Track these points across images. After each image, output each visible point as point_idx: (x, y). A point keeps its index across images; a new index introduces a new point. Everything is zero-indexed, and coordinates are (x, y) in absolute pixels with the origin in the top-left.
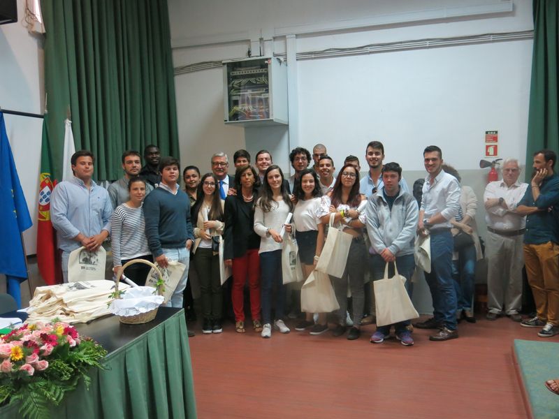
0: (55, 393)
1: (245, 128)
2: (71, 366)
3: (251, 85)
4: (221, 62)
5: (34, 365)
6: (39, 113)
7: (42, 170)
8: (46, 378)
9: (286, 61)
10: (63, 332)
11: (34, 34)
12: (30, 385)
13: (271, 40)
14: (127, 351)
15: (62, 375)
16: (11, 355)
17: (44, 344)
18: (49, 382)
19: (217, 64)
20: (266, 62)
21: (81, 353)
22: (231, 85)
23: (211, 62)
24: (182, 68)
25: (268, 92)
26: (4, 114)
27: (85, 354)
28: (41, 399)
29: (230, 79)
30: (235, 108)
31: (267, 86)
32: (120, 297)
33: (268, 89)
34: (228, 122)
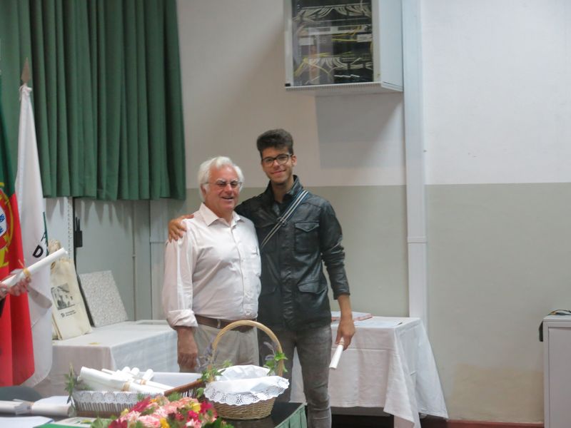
1: (317, 97)
10: (199, 409)
25: (370, 32)
29: (297, 5)
30: (304, 60)
31: (368, 20)
32: (214, 380)
33: (371, 27)
34: (292, 87)
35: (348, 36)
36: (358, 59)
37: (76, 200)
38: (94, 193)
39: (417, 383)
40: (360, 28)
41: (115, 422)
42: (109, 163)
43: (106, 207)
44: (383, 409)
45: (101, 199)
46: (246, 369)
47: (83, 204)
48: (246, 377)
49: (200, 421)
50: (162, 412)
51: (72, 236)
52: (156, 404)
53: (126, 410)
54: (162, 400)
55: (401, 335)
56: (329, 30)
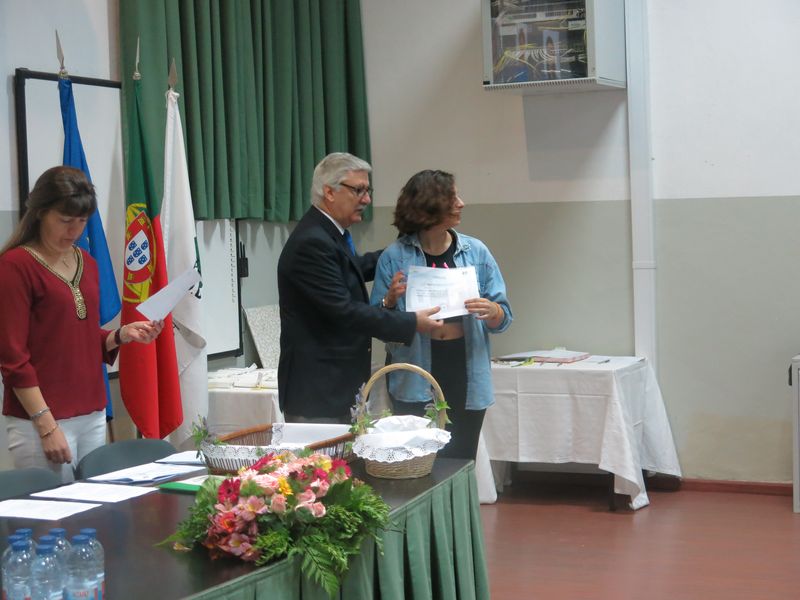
1: (525, 96)
3: (541, 3)
7: (130, 199)
8: (324, 532)
10: (330, 467)
14: (409, 514)
15: (342, 529)
25: (584, 18)
26: (73, 85)
28: (324, 558)
30: (506, 53)
31: (581, 4)
32: (366, 432)
33: (584, 12)
34: (492, 85)
35: (558, 23)
36: (570, 51)
37: (240, 222)
38: (260, 214)
39: (644, 434)
40: (572, 13)
41: (226, 482)
42: (279, 179)
43: (277, 230)
44: (597, 465)
45: (270, 221)
46: (405, 420)
47: (249, 226)
48: (405, 429)
49: (329, 482)
50: (285, 470)
51: (235, 264)
52: (279, 461)
53: (243, 468)
54: (287, 456)
55: (623, 378)
56: (535, 16)
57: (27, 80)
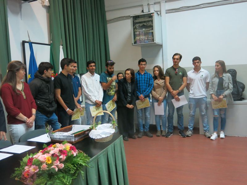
0: (67, 180)
1: (141, 47)
2: (75, 166)
3: (144, 26)
4: (129, 16)
5: (57, 166)
6: (47, 43)
8: (63, 173)
9: (161, 14)
10: (69, 149)
11: (45, 6)
12: (55, 176)
13: (153, 4)
14: (99, 157)
15: (70, 171)
16: (46, 161)
17: (61, 155)
18: (64, 174)
19: (128, 17)
20: (152, 15)
21: (79, 159)
22: (135, 27)
23: (124, 17)
24: (111, 20)
25: (153, 30)
27: (80, 159)
28: (61, 183)
29: (134, 24)
30: (137, 38)
31: (152, 26)
33: (153, 28)
34: (134, 44)
35: (147, 31)
36: (150, 37)
40: (150, 28)
56: (142, 29)
57: (25, 43)
